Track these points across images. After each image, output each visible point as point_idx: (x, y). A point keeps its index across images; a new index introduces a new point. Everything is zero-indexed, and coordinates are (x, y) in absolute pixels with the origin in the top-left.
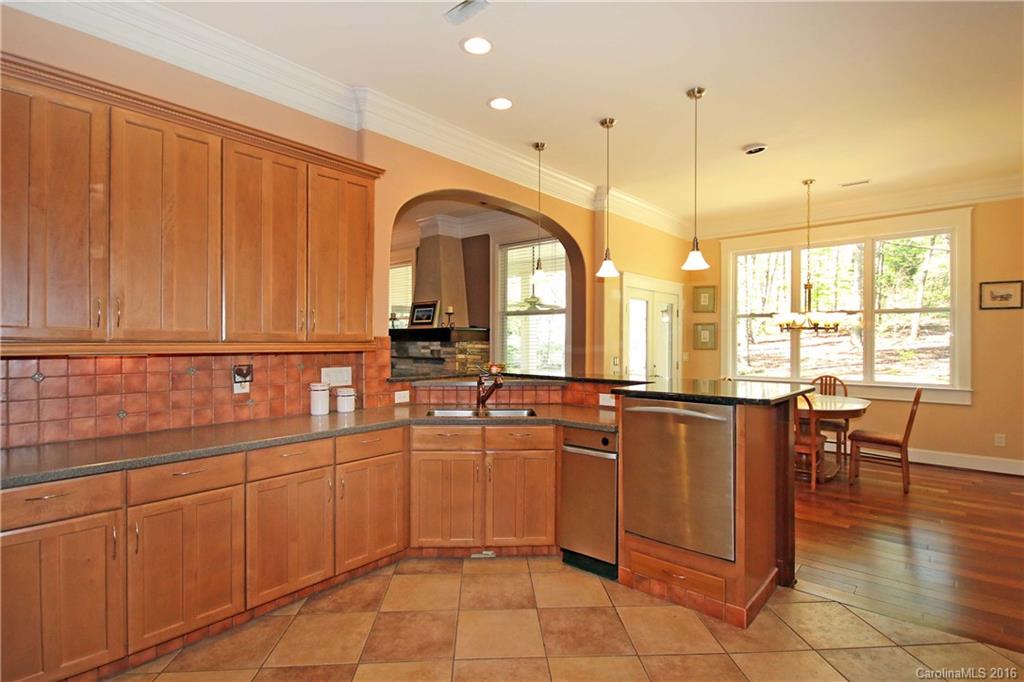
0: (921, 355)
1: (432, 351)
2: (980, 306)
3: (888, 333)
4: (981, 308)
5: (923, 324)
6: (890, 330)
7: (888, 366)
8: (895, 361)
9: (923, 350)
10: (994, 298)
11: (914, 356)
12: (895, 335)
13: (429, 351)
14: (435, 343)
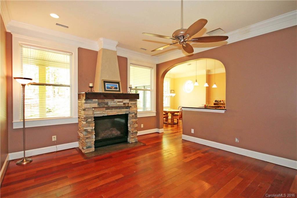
1: (124, 104)
13: (122, 103)
14: (127, 100)
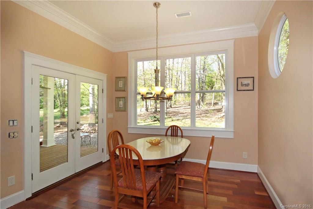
0: (214, 111)
2: (237, 89)
3: (207, 105)
4: (237, 90)
5: (214, 102)
6: (207, 104)
7: (206, 115)
8: (208, 113)
9: (214, 110)
10: (242, 85)
11: (213, 111)
12: (208, 105)
